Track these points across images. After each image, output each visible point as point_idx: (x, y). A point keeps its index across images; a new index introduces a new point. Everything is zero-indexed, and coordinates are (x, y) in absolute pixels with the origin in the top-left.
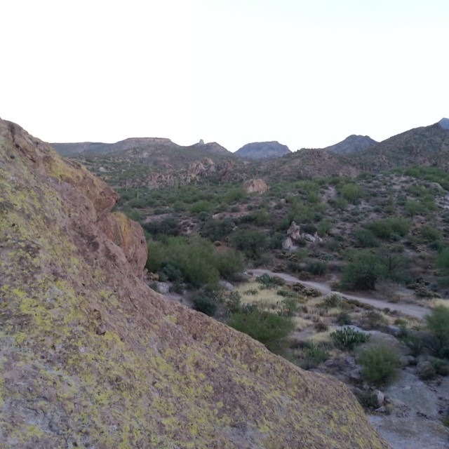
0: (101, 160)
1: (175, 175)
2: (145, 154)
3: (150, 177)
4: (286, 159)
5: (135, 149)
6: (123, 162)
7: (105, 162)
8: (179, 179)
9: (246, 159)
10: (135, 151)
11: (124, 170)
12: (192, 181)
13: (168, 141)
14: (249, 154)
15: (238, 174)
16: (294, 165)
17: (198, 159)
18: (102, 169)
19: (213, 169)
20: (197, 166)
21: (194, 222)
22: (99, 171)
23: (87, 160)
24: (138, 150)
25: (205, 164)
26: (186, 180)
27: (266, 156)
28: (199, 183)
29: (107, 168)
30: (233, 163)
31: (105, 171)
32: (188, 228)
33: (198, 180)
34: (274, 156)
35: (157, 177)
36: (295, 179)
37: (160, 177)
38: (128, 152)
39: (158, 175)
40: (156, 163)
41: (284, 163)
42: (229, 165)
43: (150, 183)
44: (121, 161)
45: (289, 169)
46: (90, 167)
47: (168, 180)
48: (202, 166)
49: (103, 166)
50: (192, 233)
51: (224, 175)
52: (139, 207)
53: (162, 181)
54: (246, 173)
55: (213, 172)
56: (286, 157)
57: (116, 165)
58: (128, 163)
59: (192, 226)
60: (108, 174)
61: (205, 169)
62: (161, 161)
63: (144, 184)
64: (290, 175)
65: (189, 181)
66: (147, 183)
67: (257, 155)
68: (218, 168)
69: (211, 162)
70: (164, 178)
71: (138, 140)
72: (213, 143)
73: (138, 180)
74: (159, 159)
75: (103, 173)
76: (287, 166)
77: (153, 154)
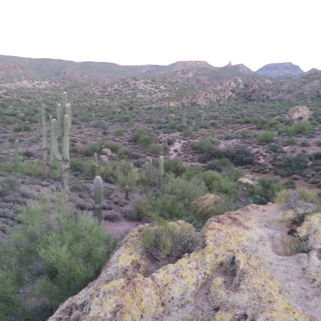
0: (162, 80)
1: (216, 93)
2: (190, 75)
3: (198, 95)
4: (305, 80)
5: (183, 70)
6: (176, 82)
7: (165, 82)
8: (219, 96)
9: (266, 77)
10: (183, 72)
11: (177, 88)
12: (229, 98)
13: (206, 63)
14: (267, 73)
15: (265, 92)
16: (313, 85)
17: (230, 78)
18: (162, 87)
19: (241, 86)
20: (229, 84)
21: (266, 152)
22: (160, 89)
23: (152, 81)
24: (185, 71)
25: (236, 82)
26: (224, 97)
27: (281, 75)
28: (235, 99)
29: (165, 86)
30: (258, 82)
31: (165, 89)
32: (261, 157)
33: (234, 97)
34: (289, 74)
35: (204, 94)
36: (315, 97)
37: (206, 95)
38: (178, 73)
39: (204, 93)
40: (198, 81)
41: (305, 83)
42: (255, 83)
43: (199, 100)
44: (175, 80)
45: (310, 89)
46: (154, 86)
47: (212, 97)
48: (233, 84)
49: (162, 85)
50: (265, 162)
51: (253, 92)
52: (205, 128)
53: (207, 98)
54: (272, 91)
55: (242, 89)
56: (305, 78)
57: (172, 84)
58: (180, 82)
59: (265, 156)
60: (166, 91)
61: (235, 86)
62: (202, 80)
63: (195, 100)
64: (311, 94)
65: (227, 97)
66: (196, 100)
67: (275, 74)
68: (246, 86)
69: (240, 81)
70: (209, 96)
71: (184, 63)
72: (240, 65)
73: (190, 97)
74: (200, 78)
75: (163, 90)
76: (308, 86)
77: (196, 75)
